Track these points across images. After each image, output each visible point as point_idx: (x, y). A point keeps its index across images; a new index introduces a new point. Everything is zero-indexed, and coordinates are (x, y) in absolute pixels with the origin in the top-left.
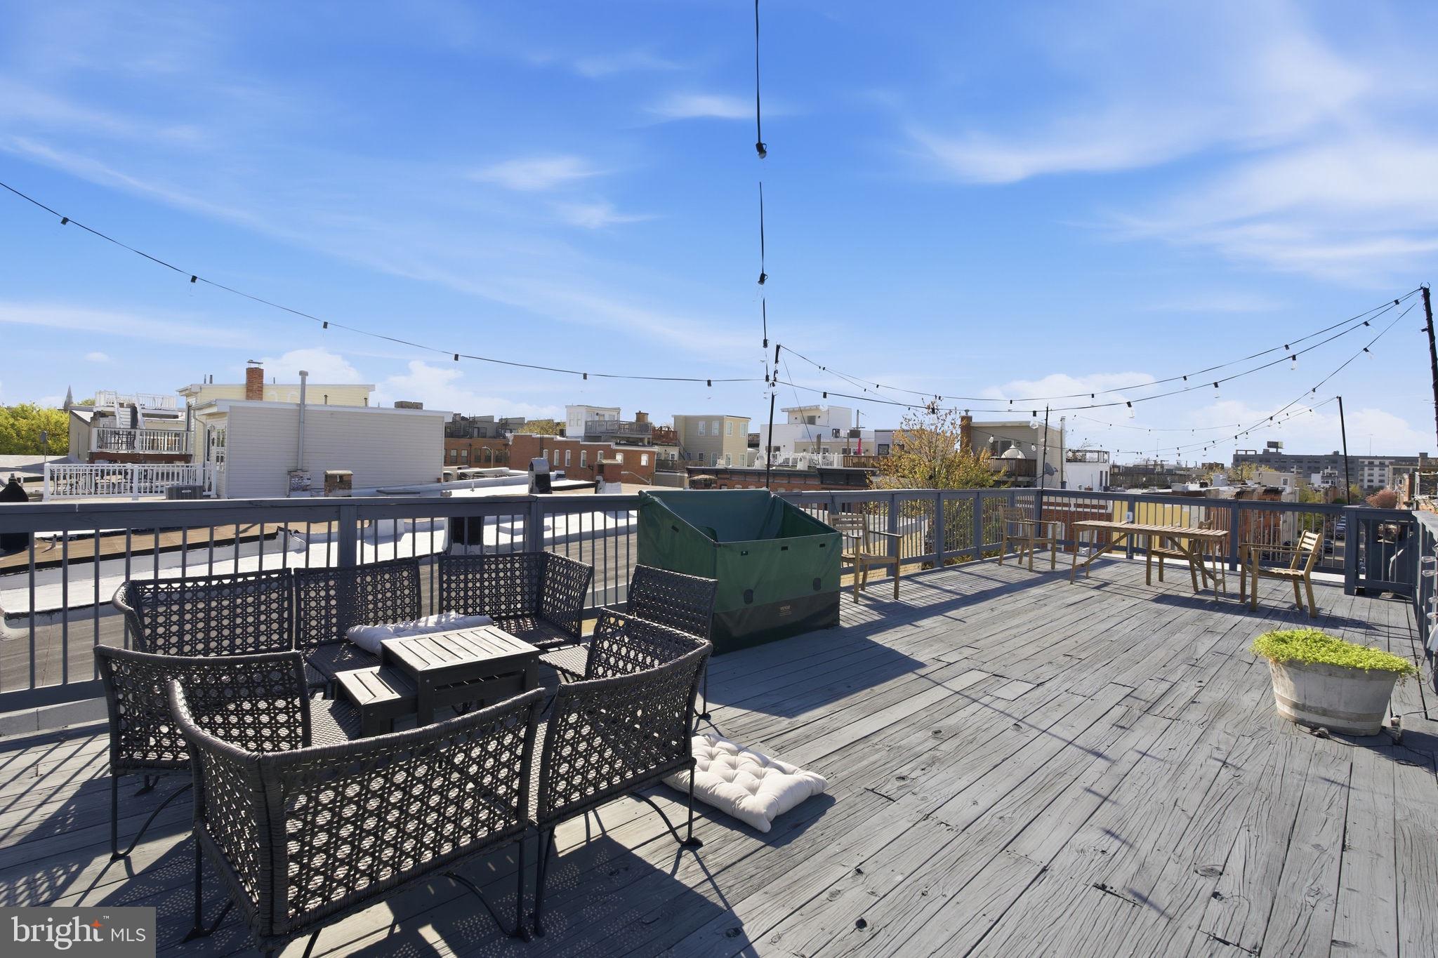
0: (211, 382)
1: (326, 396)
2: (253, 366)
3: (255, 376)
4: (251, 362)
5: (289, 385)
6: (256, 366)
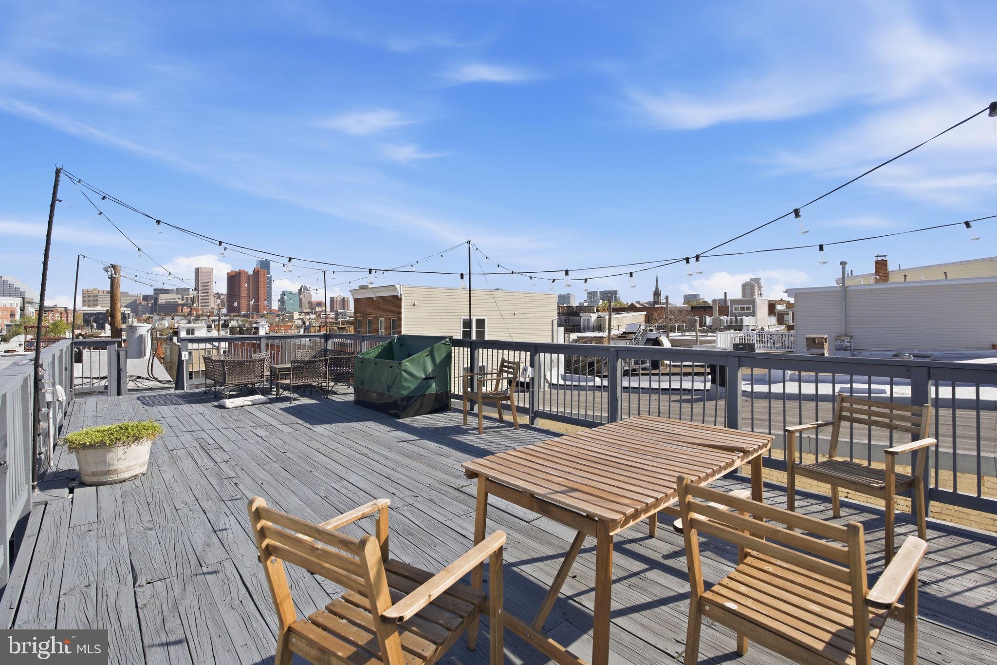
0: (852, 275)
1: (905, 276)
2: (880, 259)
3: (881, 266)
4: (878, 256)
5: (912, 269)
6: (883, 258)
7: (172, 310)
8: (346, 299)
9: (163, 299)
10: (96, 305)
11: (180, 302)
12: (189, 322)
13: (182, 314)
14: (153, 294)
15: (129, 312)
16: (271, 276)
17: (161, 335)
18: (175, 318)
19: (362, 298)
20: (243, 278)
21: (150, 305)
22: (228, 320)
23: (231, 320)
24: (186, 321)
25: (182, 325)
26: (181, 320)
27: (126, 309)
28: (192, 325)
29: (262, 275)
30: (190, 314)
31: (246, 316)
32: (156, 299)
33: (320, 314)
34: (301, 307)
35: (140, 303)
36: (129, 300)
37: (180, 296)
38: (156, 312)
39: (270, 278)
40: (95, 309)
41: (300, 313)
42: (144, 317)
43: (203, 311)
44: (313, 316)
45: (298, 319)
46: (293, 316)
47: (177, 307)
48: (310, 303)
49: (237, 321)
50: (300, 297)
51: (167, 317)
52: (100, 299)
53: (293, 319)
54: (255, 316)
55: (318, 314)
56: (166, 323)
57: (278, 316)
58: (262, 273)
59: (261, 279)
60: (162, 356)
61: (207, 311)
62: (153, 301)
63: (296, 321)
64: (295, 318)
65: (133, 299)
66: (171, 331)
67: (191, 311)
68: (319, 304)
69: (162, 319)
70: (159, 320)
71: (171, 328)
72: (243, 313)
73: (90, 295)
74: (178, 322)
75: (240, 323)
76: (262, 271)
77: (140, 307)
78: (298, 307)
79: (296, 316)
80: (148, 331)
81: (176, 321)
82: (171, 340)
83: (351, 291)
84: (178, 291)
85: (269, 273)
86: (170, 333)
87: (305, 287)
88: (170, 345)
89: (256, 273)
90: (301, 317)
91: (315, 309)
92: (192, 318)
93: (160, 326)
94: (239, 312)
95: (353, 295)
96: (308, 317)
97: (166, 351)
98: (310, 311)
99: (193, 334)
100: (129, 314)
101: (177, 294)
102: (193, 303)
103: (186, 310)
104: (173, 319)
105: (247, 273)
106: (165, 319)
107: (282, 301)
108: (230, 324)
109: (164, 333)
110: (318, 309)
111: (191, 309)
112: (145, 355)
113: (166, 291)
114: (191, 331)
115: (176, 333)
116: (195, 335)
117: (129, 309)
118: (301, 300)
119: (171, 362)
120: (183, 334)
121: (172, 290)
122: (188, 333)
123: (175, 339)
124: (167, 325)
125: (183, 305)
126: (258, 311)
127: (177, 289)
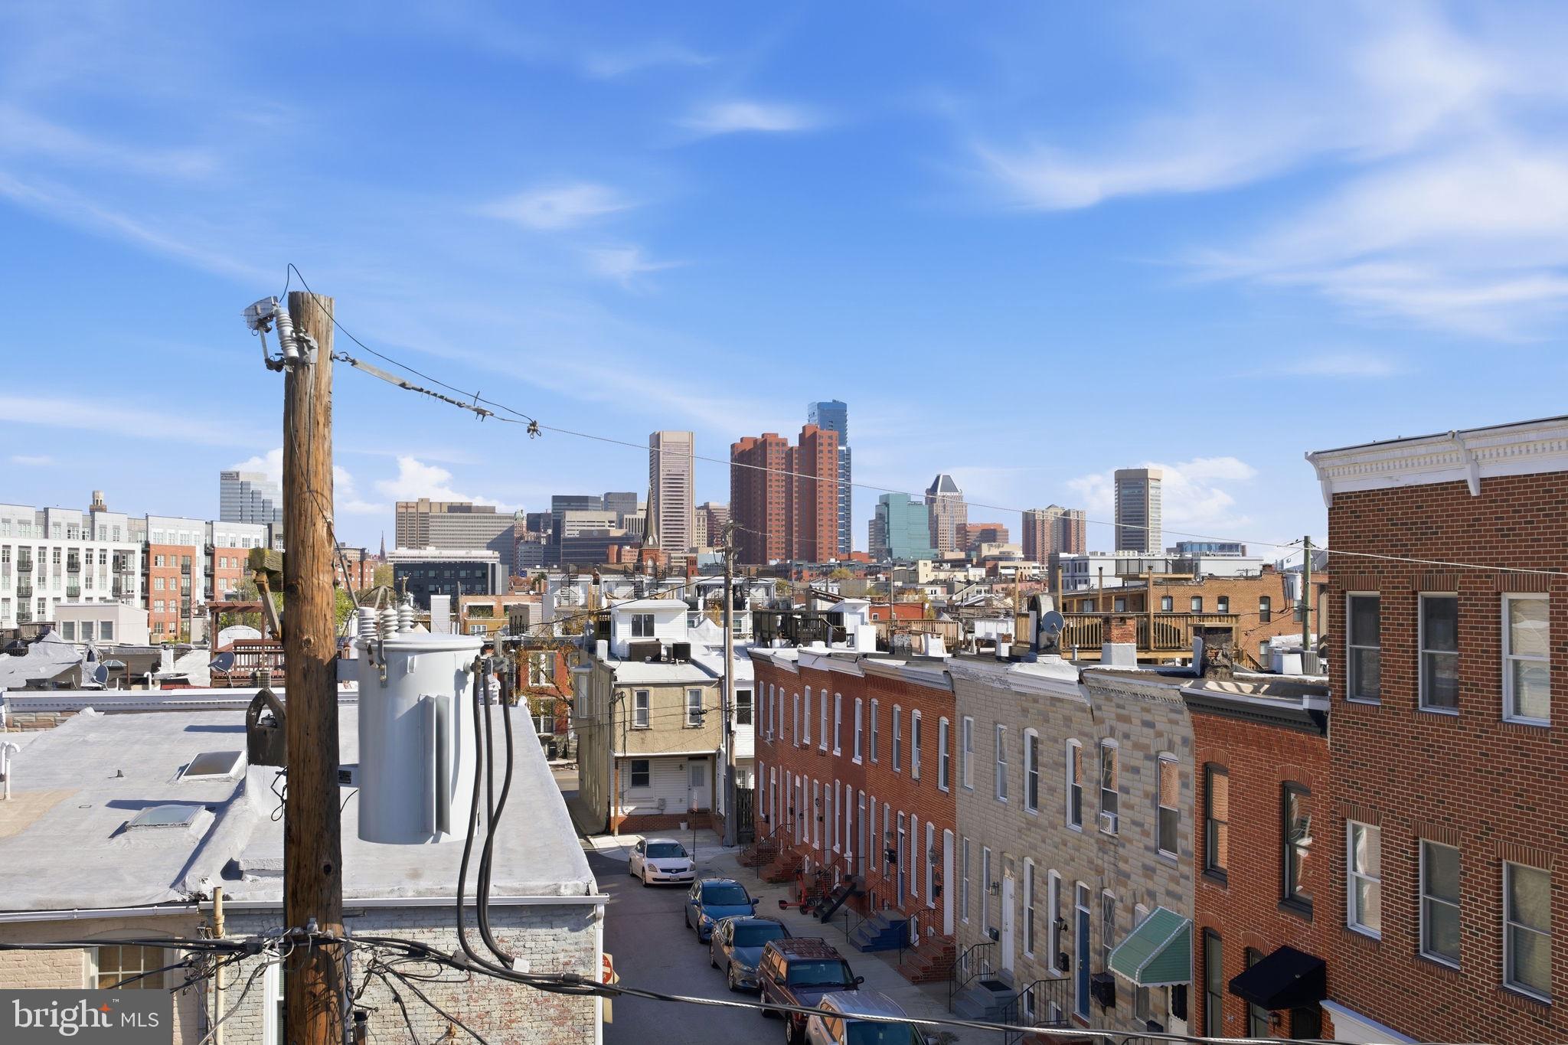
7: (595, 554)
8: (1073, 517)
9: (575, 523)
10: (424, 542)
11: (615, 533)
12: (638, 595)
13: (620, 567)
14: (550, 511)
15: (495, 561)
16: (849, 450)
17: (566, 631)
18: (603, 578)
19: (1384, 492)
20: (774, 456)
21: (544, 542)
22: (741, 586)
23: (751, 586)
24: (629, 589)
25: (621, 600)
26: (618, 584)
27: (489, 553)
28: (645, 605)
29: (825, 448)
30: (639, 568)
31: (782, 572)
32: (558, 526)
33: (996, 567)
34: (935, 544)
35: (522, 538)
36: (496, 530)
37: (613, 515)
38: (557, 560)
39: (847, 456)
40: (423, 553)
41: (938, 563)
42: (531, 574)
43: (670, 558)
44: (976, 573)
45: (931, 583)
46: (916, 572)
47: (607, 546)
48: (962, 530)
49: (767, 588)
50: (931, 512)
51: (583, 578)
52: (434, 526)
53: (917, 582)
54: (806, 574)
55: (989, 564)
56: (579, 595)
57: (872, 571)
58: (825, 441)
59: (823, 462)
60: (568, 697)
61: (678, 557)
62: (550, 531)
63: (928, 590)
64: (922, 579)
65: (506, 525)
66: (591, 622)
67: (640, 560)
68: (990, 535)
69: (570, 583)
70: (562, 583)
71: (591, 613)
72: (773, 563)
73: (411, 516)
74: (610, 591)
75: (775, 595)
76: (824, 435)
77: (522, 548)
78: (927, 543)
79: (926, 572)
80: (460, 677)
81: (604, 588)
82: (592, 649)
83: (1315, 458)
84: (610, 501)
85: (843, 440)
86: (589, 627)
87: (947, 478)
88: (589, 666)
89: (808, 440)
90: (942, 576)
91: (978, 549)
92: (646, 579)
93: (565, 603)
94: (764, 561)
95: (1323, 475)
96: (960, 576)
97: (577, 681)
98: (962, 555)
99: (650, 632)
100: (493, 565)
101: (606, 509)
102: (645, 537)
103: (629, 555)
104: (596, 582)
105: (784, 443)
106: (576, 584)
107: (880, 528)
108: (748, 600)
109: (574, 626)
110: (987, 550)
111: (640, 554)
112: (442, 824)
113: (580, 503)
114: (643, 624)
115: (605, 629)
116: (657, 635)
117: (497, 554)
118: (934, 523)
119: (591, 719)
120: (624, 634)
121: (596, 499)
122: (636, 631)
123: (602, 645)
124: (581, 602)
125: (621, 541)
126: (812, 557)
127: (607, 495)
